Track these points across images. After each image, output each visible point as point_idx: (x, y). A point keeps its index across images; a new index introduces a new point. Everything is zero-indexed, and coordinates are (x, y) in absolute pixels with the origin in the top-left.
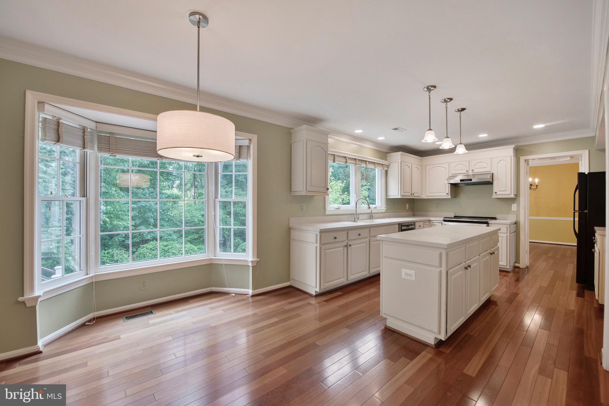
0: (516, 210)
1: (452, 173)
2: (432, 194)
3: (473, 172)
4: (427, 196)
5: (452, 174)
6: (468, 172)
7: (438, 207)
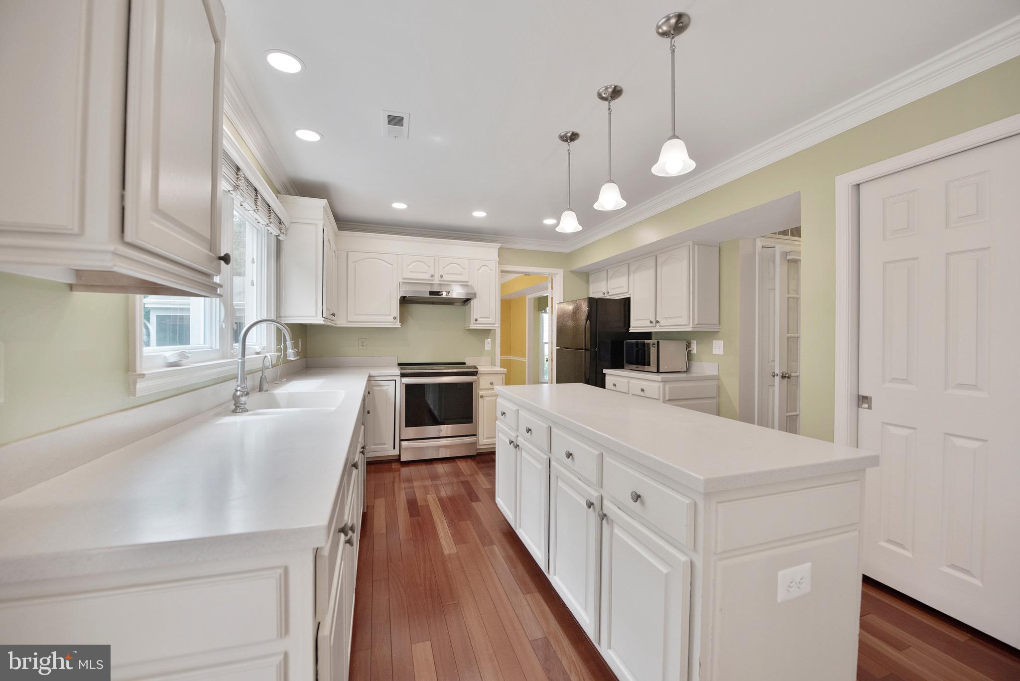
0: (490, 348)
1: (405, 277)
2: (363, 318)
3: (442, 279)
4: (348, 322)
5: (404, 279)
6: (433, 278)
7: (363, 346)
